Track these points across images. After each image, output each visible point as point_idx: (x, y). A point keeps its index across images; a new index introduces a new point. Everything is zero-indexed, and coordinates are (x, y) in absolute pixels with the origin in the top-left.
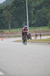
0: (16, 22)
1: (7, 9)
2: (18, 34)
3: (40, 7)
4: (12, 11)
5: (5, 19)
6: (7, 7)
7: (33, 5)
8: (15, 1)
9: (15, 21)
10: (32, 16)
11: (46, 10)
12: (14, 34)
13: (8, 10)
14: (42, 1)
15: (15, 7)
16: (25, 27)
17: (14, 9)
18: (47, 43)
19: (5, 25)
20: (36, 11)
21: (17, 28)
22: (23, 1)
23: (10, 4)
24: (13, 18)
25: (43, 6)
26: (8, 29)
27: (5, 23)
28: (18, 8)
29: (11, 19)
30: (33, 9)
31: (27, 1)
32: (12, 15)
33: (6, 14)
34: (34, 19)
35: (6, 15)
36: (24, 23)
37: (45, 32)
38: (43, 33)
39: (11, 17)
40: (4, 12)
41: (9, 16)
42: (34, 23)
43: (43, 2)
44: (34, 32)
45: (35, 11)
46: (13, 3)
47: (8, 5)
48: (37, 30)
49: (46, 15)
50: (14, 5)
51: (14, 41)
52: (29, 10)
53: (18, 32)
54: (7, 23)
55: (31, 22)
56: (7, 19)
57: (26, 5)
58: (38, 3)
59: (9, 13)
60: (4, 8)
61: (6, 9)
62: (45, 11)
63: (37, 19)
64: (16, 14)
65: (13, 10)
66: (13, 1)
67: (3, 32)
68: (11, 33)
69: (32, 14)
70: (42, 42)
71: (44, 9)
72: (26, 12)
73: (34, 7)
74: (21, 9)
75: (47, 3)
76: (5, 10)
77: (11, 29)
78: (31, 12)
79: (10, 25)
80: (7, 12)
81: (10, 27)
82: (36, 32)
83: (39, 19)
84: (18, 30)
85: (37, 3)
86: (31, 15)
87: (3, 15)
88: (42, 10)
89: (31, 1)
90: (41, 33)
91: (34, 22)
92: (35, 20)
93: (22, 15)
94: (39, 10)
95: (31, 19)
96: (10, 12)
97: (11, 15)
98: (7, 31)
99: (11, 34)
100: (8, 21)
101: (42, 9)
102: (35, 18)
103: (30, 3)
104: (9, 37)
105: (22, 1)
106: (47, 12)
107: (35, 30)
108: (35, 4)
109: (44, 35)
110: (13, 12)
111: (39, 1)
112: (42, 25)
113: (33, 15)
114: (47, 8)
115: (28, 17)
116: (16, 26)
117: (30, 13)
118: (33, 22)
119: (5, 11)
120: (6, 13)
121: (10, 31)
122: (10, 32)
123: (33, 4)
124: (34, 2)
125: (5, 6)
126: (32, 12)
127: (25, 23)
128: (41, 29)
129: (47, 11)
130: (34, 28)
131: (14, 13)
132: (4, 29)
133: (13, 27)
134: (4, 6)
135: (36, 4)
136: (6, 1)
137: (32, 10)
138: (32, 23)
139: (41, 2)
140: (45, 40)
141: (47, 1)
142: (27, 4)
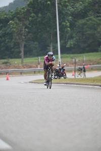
0: (36, 43)
1: (18, 18)
2: (39, 68)
3: (83, 14)
4: (27, 23)
5: (12, 39)
6: (17, 13)
7: (70, 11)
8: (33, 2)
9: (34, 41)
10: (67, 32)
11: (95, 19)
12: (31, 67)
13: (20, 20)
14: (87, 1)
15: (32, 14)
16: (49, 55)
17: (30, 18)
18: (98, 85)
19: (13, 50)
20: (75, 21)
21: (38, 56)
22: (49, 2)
23: (23, 9)
24: (29, 36)
25: (91, 12)
26: (19, 57)
27: (12, 46)
28: (40, 15)
29: (24, 37)
30: (70, 17)
31: (57, 3)
32: (27, 30)
33: (15, 28)
34: (71, 37)
35: (15, 30)
36: (51, 45)
37: (93, 64)
38: (90, 65)
39: (26, 34)
40: (11, 24)
41: (21, 31)
42: (72, 46)
43: (89, 4)
44: (73, 64)
45: (73, 22)
46: (28, 5)
47: (19, 9)
48: (77, 60)
49: (95, 29)
50: (31, 11)
51: (30, 81)
52: (62, 20)
53: (39, 64)
54: (17, 45)
55: (66, 43)
56: (17, 38)
57: (55, 9)
58: (79, 6)
59: (21, 25)
60: (11, 16)
61: (15, 18)
62: (94, 21)
63: (78, 38)
64: (34, 27)
65: (28, 20)
66: (28, 3)
67: (9, 63)
68: (25, 65)
69: (66, 27)
70: (87, 83)
71: (92, 18)
72: (56, 25)
73: (73, 15)
74: (44, 17)
75: (97, 5)
76: (12, 19)
77: (24, 58)
78: (66, 23)
79: (22, 50)
80: (16, 23)
81: (22, 54)
82: (75, 63)
83: (81, 38)
84: (40, 61)
85: (77, 5)
86: (66, 30)
87: (9, 29)
88: (87, 21)
89: (65, 2)
90: (85, 66)
91: (72, 43)
92: (74, 39)
93: (48, 29)
94: (82, 20)
95: (66, 37)
96: (24, 24)
97: (25, 30)
98: (16, 61)
99: (24, 68)
100: (19, 41)
101: (87, 18)
102: (74, 35)
103: (63, 6)
104: (21, 73)
105: (47, 2)
106: (99, 25)
107: (74, 60)
108: (73, 8)
109: (92, 69)
110: (29, 24)
111: (82, 2)
112: (87, 49)
113: (69, 29)
114: (98, 17)
115: (60, 34)
116: (34, 51)
117: (63, 25)
118: (70, 43)
119: (13, 22)
120: (14, 26)
121: (22, 61)
122: (22, 63)
123: (70, 7)
124: (72, 4)
125: (14, 12)
126: (68, 24)
127: (53, 46)
128: (85, 57)
129: (98, 21)
130: (72, 55)
131: (30, 26)
132: (12, 58)
133: (29, 53)
134: (12, 13)
135: (75, 9)
136: (14, 2)
137: (68, 20)
138: (68, 46)
139: (87, 4)
140: (94, 80)
141: (97, 3)
142: (58, 7)
